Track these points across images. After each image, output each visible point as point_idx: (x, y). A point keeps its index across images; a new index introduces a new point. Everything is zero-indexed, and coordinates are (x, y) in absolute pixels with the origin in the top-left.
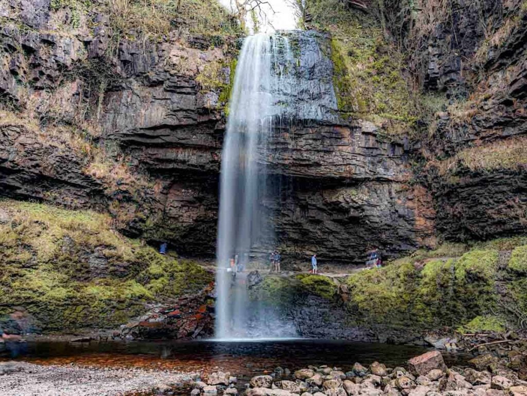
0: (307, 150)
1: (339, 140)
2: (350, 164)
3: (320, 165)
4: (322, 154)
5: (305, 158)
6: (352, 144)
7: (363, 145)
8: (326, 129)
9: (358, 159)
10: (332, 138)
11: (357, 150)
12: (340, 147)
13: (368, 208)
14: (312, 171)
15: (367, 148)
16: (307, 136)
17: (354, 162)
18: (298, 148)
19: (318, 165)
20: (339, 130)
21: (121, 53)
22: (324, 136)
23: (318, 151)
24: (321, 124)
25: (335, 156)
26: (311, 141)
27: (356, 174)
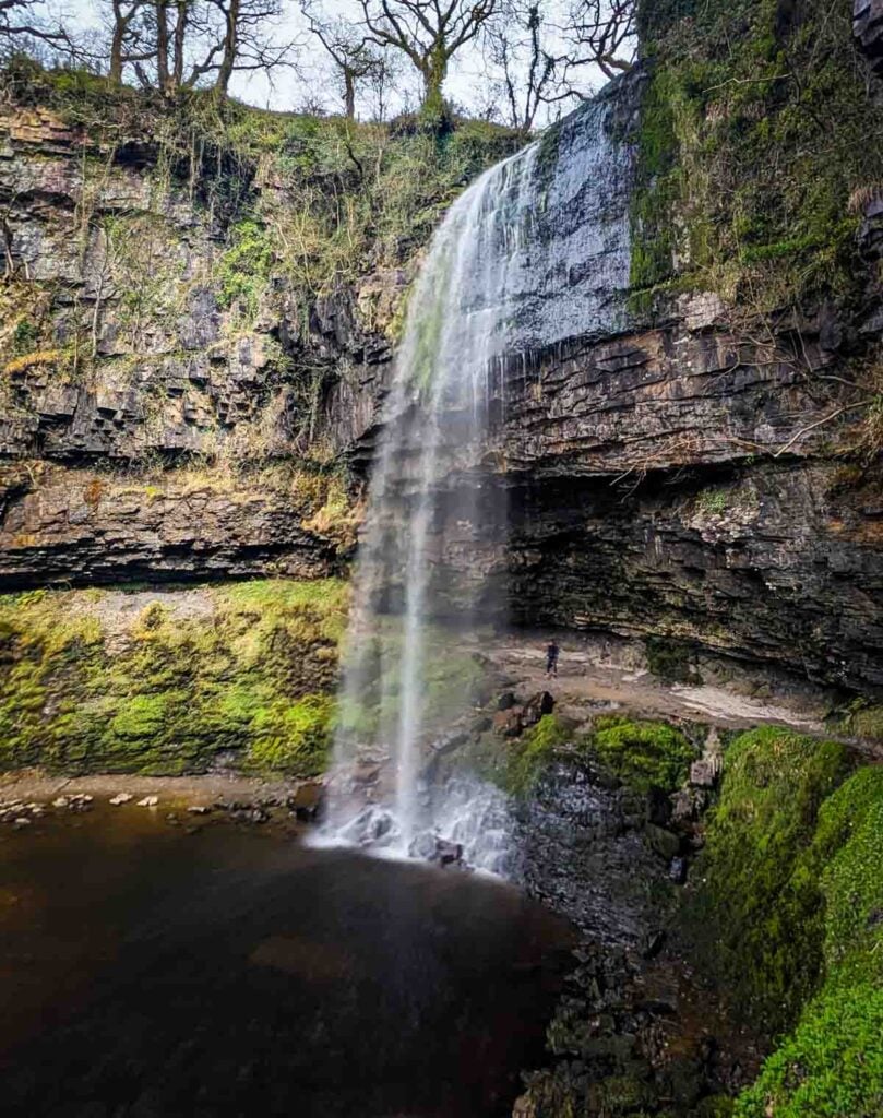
0: (582, 415)
1: (639, 371)
2: (684, 429)
3: (622, 445)
4: (615, 416)
5: (585, 434)
6: (670, 374)
7: (700, 370)
8: (605, 350)
9: (699, 410)
10: (622, 369)
11: (689, 389)
12: (646, 390)
13: (760, 546)
14: (611, 462)
15: (714, 374)
16: (572, 382)
17: (691, 420)
18: (565, 413)
19: (613, 445)
20: (634, 343)
22: (604, 371)
23: (607, 411)
24: (590, 342)
25: (642, 416)
26: (582, 392)
27: (707, 452)
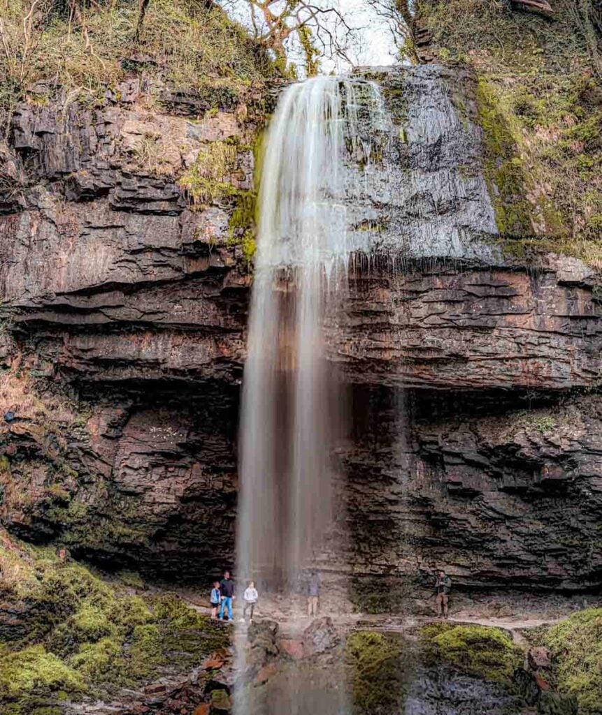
0: (433, 327)
1: (505, 301)
2: (535, 356)
3: (466, 360)
4: (469, 335)
5: (430, 345)
6: (537, 309)
7: (563, 312)
8: (475, 277)
9: (554, 343)
10: (491, 296)
11: (551, 324)
12: (510, 318)
13: (586, 458)
14: (446, 375)
15: (573, 318)
16: (431, 295)
17: (545, 350)
18: (412, 321)
19: (460, 359)
20: (504, 278)
21: (17, 132)
22: (470, 294)
23: (459, 329)
24: (463, 267)
25: (498, 338)
26: (440, 307)
27: (550, 378)
